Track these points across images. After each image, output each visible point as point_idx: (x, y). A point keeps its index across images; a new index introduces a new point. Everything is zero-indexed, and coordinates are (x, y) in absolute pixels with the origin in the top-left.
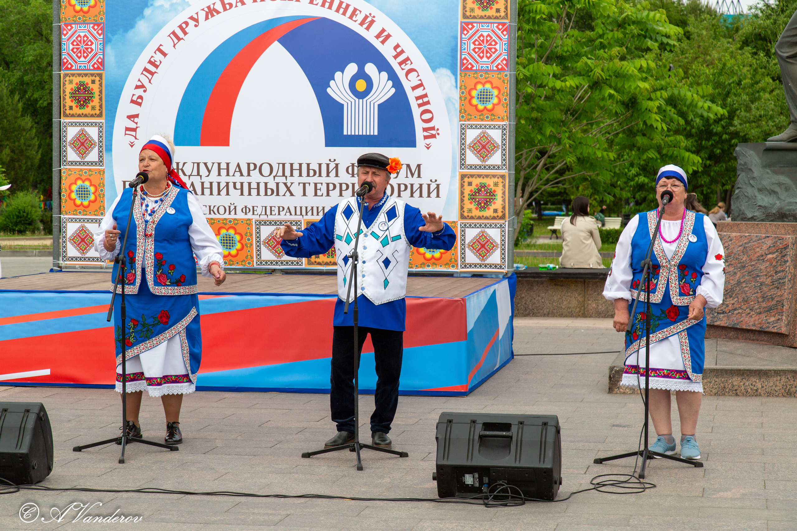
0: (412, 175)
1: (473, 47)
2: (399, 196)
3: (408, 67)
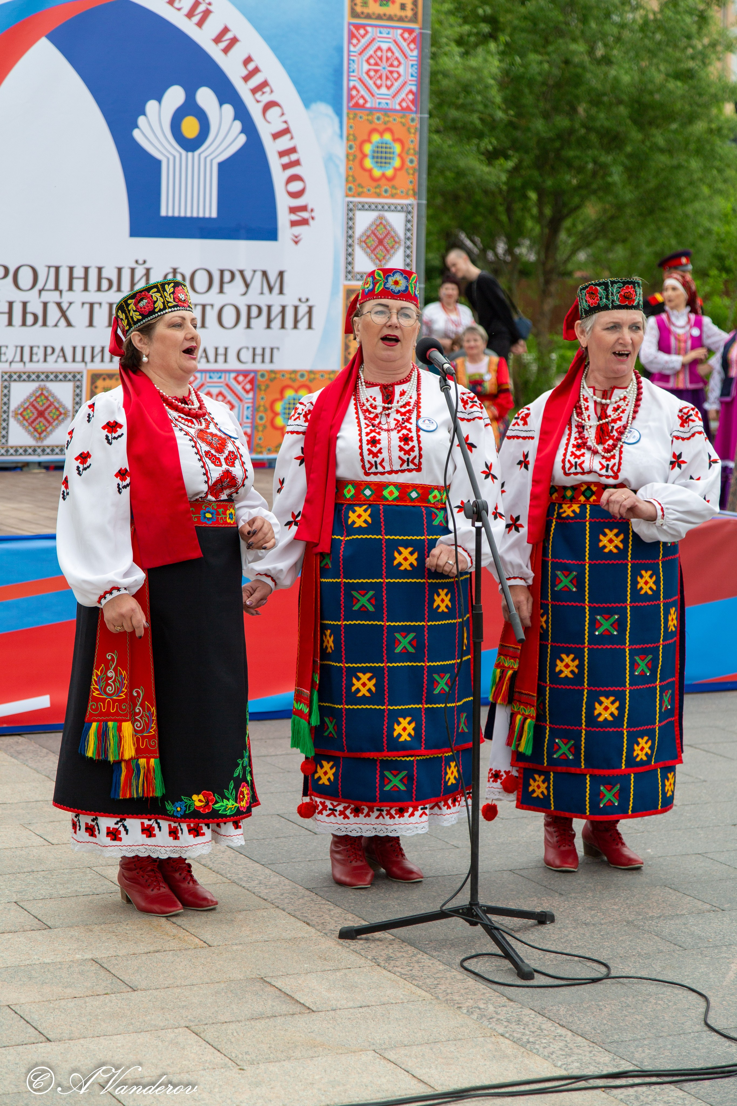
0: (271, 289)
1: (366, 67)
2: (248, 326)
3: (265, 98)
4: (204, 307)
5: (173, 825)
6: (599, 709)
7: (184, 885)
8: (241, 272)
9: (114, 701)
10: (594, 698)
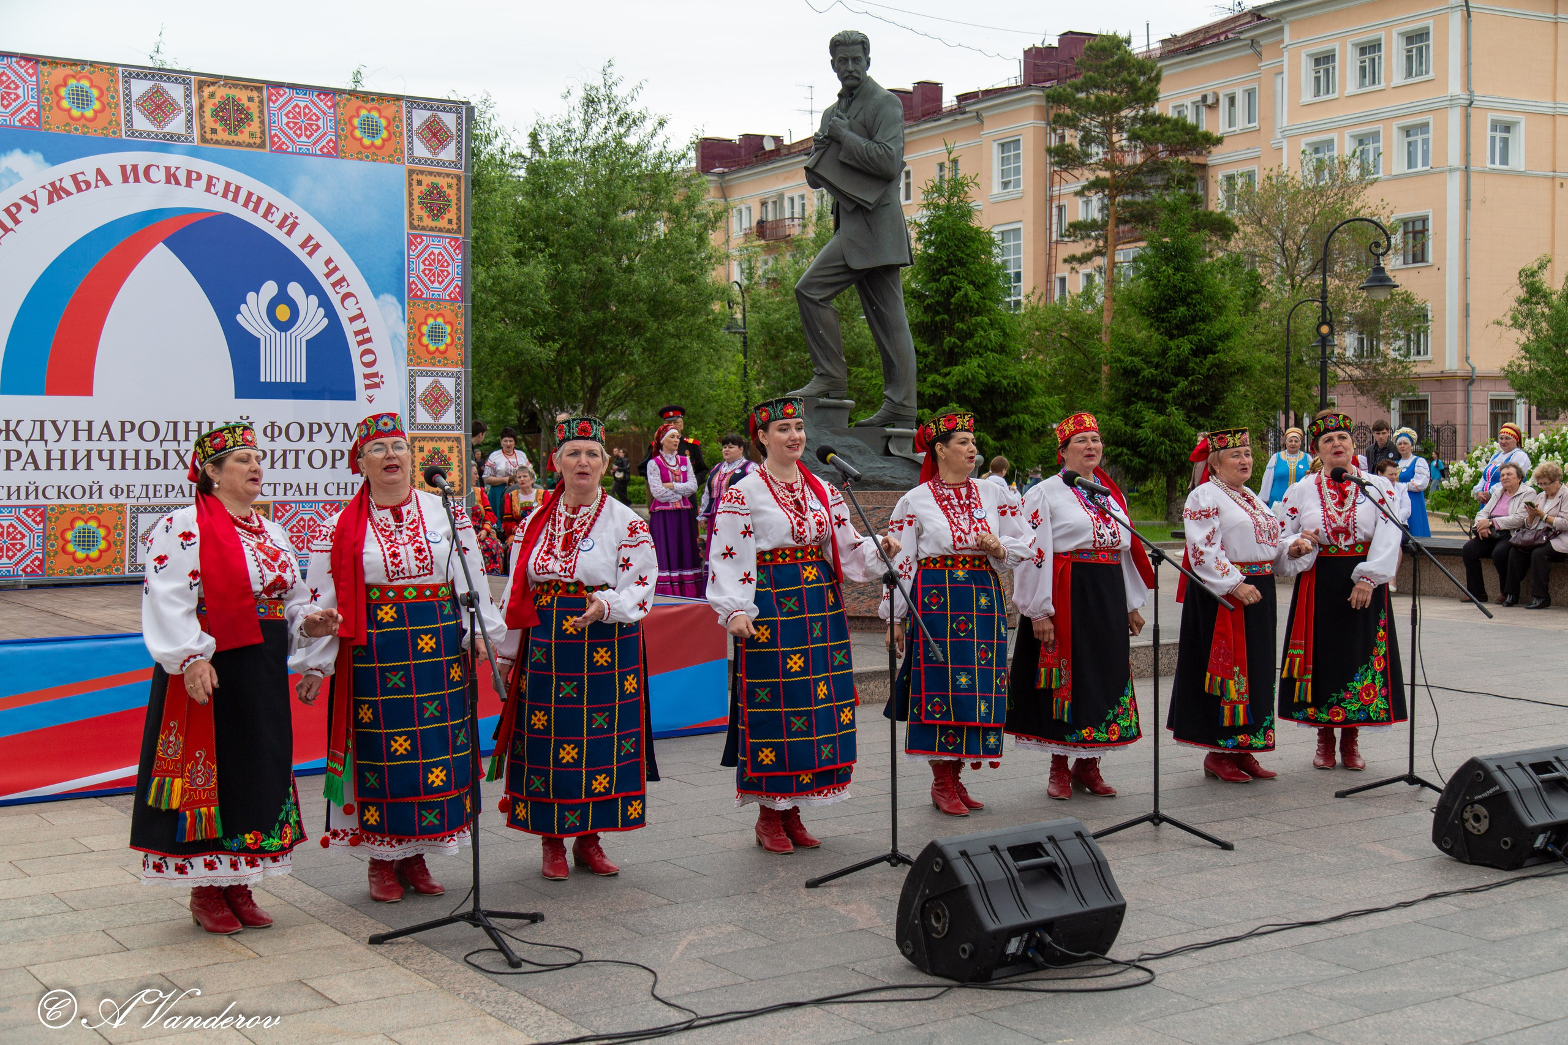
1: (422, 267)
2: (334, 466)
3: (344, 290)
4: (297, 452)
5: (234, 859)
6: (562, 754)
7: (245, 908)
8: (327, 425)
9: (173, 761)
10: (559, 746)
